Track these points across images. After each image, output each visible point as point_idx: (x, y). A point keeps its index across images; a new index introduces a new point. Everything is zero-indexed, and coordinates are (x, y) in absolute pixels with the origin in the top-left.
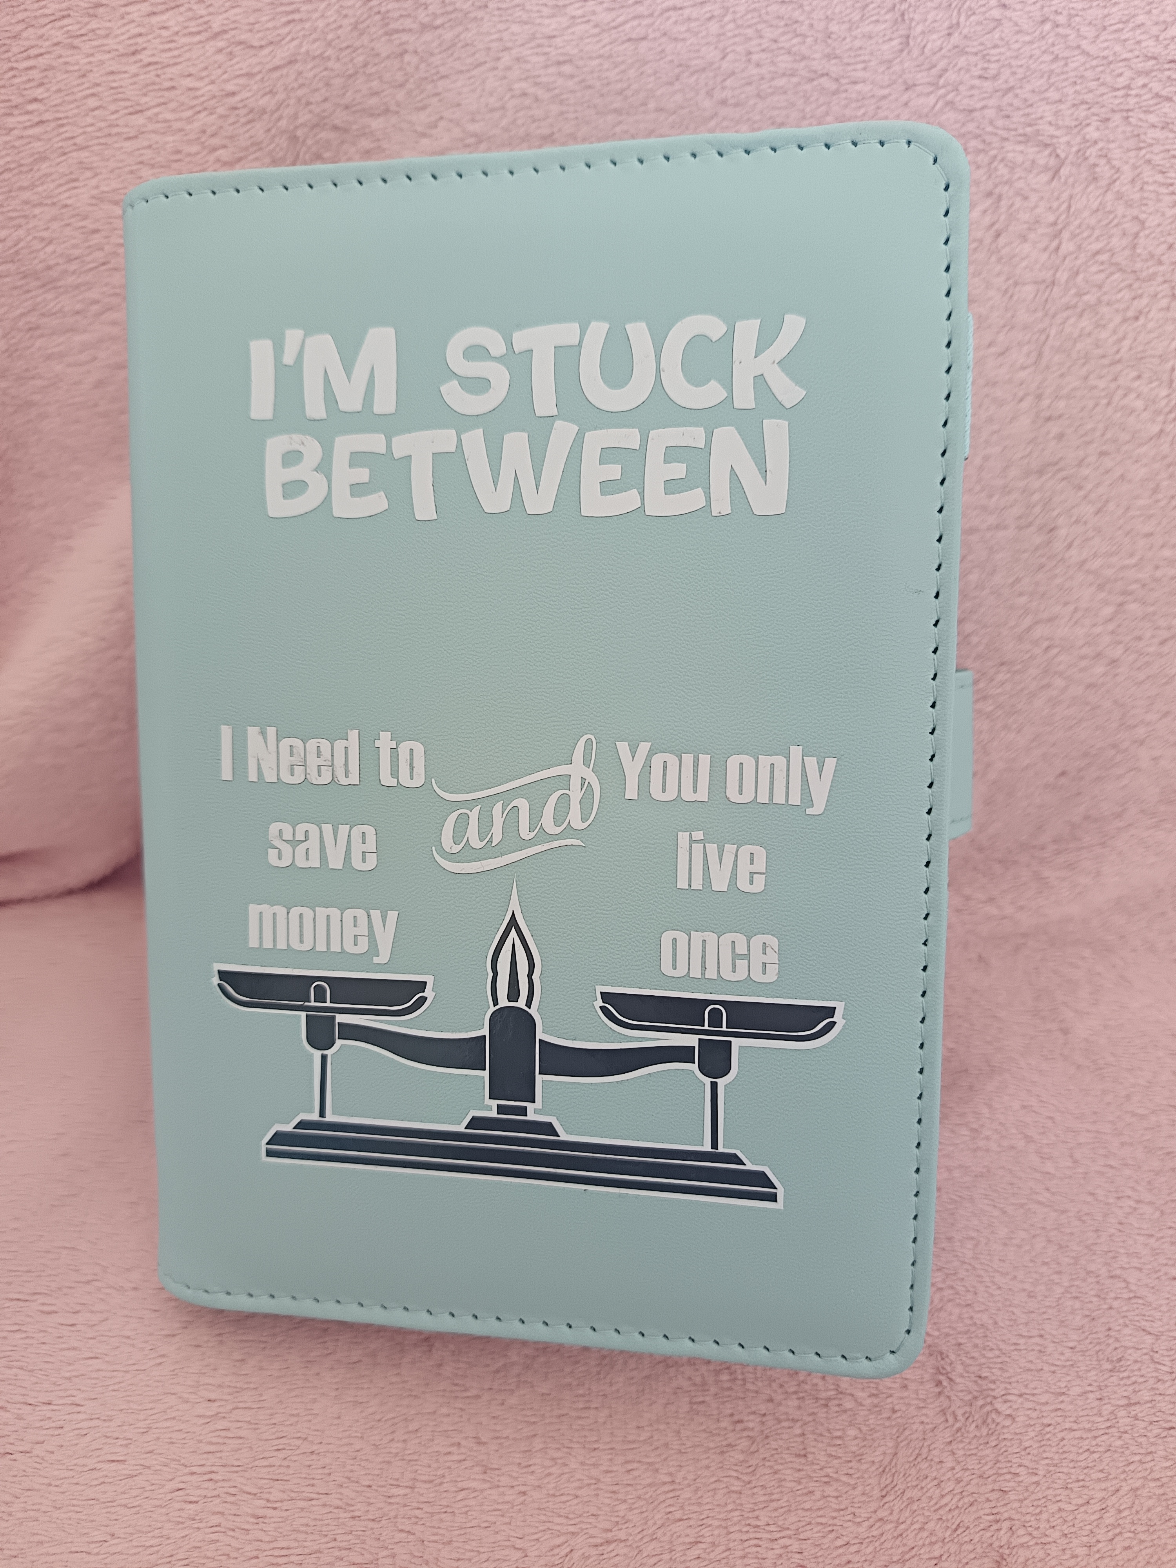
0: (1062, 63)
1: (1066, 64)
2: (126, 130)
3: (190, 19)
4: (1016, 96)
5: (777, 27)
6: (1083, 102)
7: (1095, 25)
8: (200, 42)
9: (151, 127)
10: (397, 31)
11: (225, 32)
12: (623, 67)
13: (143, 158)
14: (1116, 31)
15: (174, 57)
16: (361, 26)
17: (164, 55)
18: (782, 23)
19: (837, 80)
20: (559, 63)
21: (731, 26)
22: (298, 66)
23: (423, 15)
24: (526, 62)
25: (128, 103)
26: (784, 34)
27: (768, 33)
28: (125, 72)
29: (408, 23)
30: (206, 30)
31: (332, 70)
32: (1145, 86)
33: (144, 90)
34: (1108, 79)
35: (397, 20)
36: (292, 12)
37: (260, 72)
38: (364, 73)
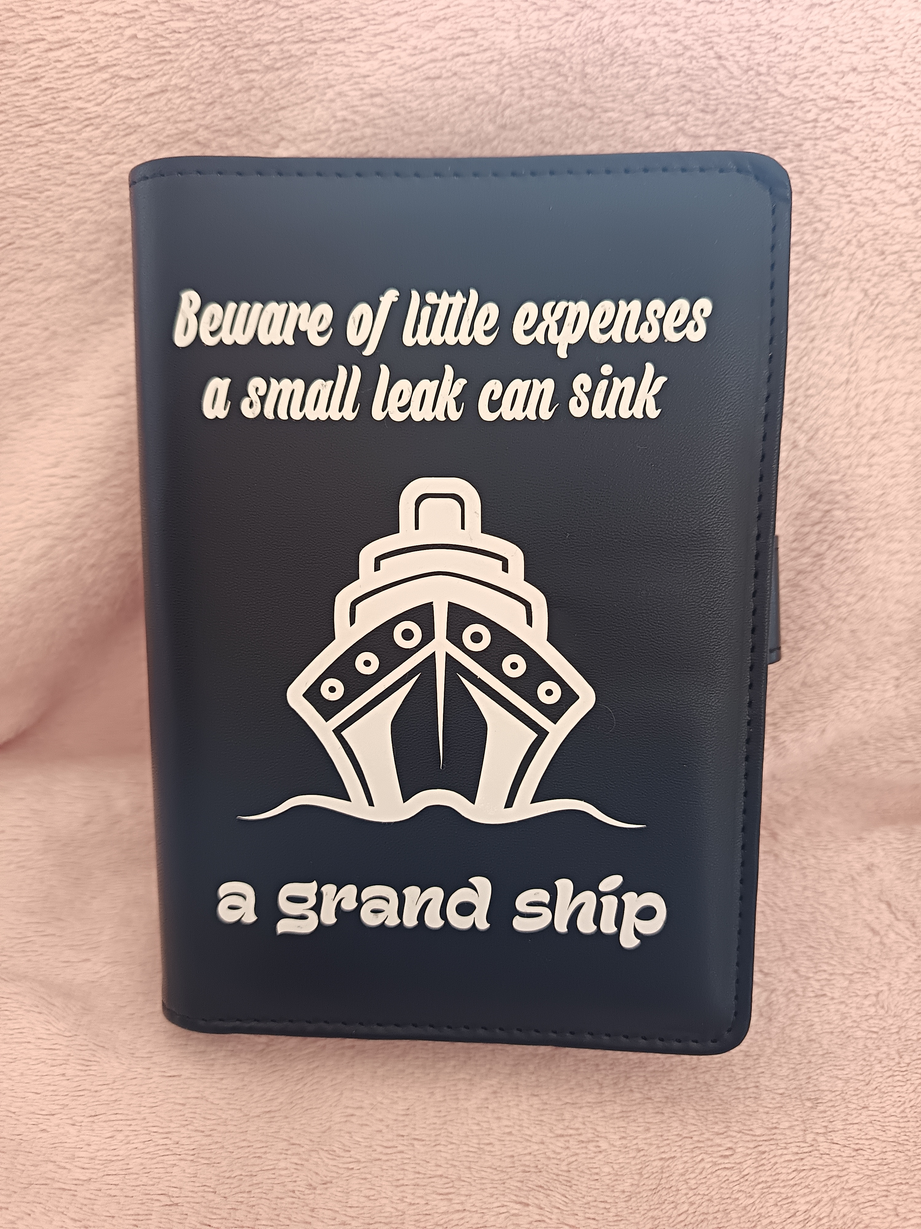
0: (763, 102)
1: (767, 103)
2: (27, 139)
3: (80, 56)
4: (730, 127)
5: (544, 69)
6: (780, 132)
7: (789, 74)
8: (89, 73)
9: (48, 137)
10: (246, 71)
11: (108, 66)
12: (422, 99)
13: (41, 161)
14: (805, 79)
15: (68, 84)
16: (218, 67)
17: (59, 82)
18: (548, 67)
19: (592, 109)
20: (372, 96)
21: (507, 68)
22: (168, 95)
23: (267, 59)
24: (346, 95)
25: (30, 119)
26: (549, 74)
27: (537, 74)
28: (27, 94)
29: (254, 65)
30: (93, 64)
31: (195, 98)
32: (828, 120)
33: (43, 109)
34: (800, 114)
35: (246, 62)
36: (164, 54)
37: (138, 98)
38: (221, 102)
